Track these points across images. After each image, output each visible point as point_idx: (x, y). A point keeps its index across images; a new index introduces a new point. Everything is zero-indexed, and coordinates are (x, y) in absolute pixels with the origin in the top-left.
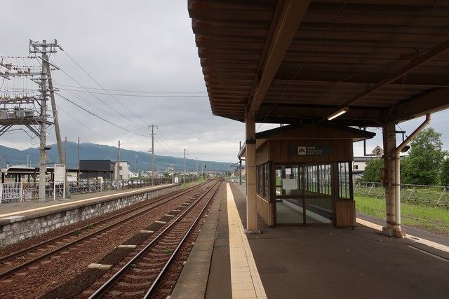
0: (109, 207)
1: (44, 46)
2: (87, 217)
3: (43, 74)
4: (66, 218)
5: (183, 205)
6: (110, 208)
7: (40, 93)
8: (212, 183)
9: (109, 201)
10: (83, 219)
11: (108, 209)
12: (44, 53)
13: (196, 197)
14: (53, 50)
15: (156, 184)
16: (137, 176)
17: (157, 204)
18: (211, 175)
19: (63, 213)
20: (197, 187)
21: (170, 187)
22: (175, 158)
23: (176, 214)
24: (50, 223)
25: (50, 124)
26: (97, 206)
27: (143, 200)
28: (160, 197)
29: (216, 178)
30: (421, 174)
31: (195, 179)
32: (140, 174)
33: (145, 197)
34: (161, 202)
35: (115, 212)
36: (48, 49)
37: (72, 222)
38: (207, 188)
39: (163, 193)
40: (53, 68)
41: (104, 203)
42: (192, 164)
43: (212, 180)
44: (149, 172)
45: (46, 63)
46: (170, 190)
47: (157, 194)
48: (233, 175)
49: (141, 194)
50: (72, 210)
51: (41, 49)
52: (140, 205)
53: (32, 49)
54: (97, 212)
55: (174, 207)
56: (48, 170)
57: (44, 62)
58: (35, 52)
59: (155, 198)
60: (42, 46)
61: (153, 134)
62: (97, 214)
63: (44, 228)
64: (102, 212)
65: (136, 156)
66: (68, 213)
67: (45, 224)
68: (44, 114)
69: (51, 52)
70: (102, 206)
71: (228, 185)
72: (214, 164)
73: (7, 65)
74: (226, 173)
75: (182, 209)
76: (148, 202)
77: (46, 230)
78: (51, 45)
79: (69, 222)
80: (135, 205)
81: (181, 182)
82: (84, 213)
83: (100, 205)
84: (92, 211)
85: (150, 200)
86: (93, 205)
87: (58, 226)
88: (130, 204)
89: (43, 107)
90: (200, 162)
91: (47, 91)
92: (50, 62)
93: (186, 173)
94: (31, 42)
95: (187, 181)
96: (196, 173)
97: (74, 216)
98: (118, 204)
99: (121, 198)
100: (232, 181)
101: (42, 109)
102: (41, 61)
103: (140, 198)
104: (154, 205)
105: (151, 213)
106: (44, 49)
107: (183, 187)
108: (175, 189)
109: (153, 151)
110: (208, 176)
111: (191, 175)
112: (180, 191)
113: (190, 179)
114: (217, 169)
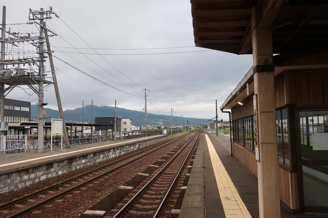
0: (101, 156)
1: (42, 14)
2: (78, 167)
3: (40, 38)
4: (53, 170)
5: (169, 154)
6: (103, 157)
7: (38, 56)
8: (193, 134)
9: (102, 152)
10: (74, 169)
11: (101, 159)
12: (41, 20)
13: (180, 146)
14: (48, 16)
15: (149, 135)
16: (139, 129)
17: (147, 152)
18: (192, 128)
19: (49, 165)
20: (181, 137)
21: (160, 137)
22: (166, 116)
23: (160, 164)
24: (32, 176)
25: (49, 83)
26: (89, 157)
27: (135, 149)
28: (150, 146)
29: (196, 130)
31: (180, 131)
32: (140, 128)
33: (137, 146)
34: (151, 151)
35: (107, 161)
36: (45, 16)
37: (60, 173)
38: (190, 138)
39: (153, 142)
40: (52, 34)
41: (96, 153)
42: (177, 120)
43: (193, 132)
44: (147, 126)
45: (43, 29)
46: (160, 140)
47: (148, 144)
48: (209, 128)
49: (134, 144)
50: (60, 161)
51: (39, 16)
52: (132, 154)
53: (32, 17)
54: (89, 162)
55: (160, 156)
56: (46, 124)
57: (42, 28)
58: (34, 19)
59: (147, 147)
60: (40, 13)
61: (146, 96)
62: (89, 164)
63: (25, 182)
64: (94, 162)
65: (138, 114)
66: (55, 165)
67: (26, 177)
68: (41, 73)
69: (47, 18)
70: (94, 156)
71: (206, 135)
72: (194, 119)
73: (14, 33)
74: (204, 126)
75: (166, 158)
76: (140, 151)
77: (28, 184)
78: (47, 12)
79: (57, 173)
80: (127, 154)
81: (169, 133)
82: (74, 163)
83: (92, 155)
84: (83, 161)
85: (141, 149)
86: (85, 156)
87: (43, 178)
88: (123, 153)
89: (41, 68)
90: (184, 118)
91: (44, 53)
92: (47, 28)
93: (173, 127)
94: (31, 10)
95: (174, 132)
96: (181, 127)
97: (63, 167)
98: (111, 153)
99: (114, 148)
100: (209, 132)
101: (39, 69)
102: (39, 26)
103: (132, 148)
104: (144, 154)
105: (139, 162)
106: (41, 17)
107: (170, 137)
108: (164, 139)
109: (146, 109)
110: (190, 129)
111: (177, 128)
112: (168, 141)
113: (176, 131)
114: (197, 123)
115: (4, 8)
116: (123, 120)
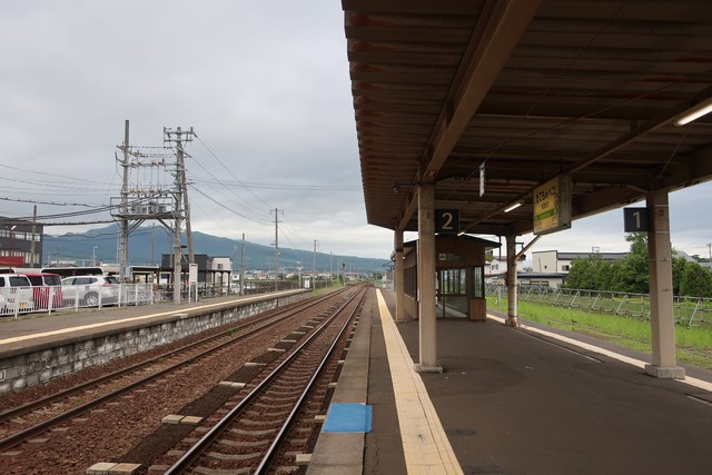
0: (243, 312)
1: (179, 134)
2: (227, 321)
3: (178, 165)
6: (245, 314)
7: (175, 186)
8: (354, 289)
10: (224, 323)
11: (243, 315)
12: (179, 142)
13: (333, 310)
14: (189, 138)
15: (280, 289)
17: (292, 312)
18: (351, 278)
19: (210, 314)
21: (301, 293)
25: (183, 218)
27: (274, 307)
28: (290, 305)
29: (360, 282)
30: (638, 279)
31: (328, 283)
33: (275, 304)
36: (183, 137)
38: (349, 296)
39: (293, 300)
40: (187, 156)
41: (240, 307)
42: (323, 261)
43: (354, 285)
44: (255, 272)
45: (181, 153)
46: (301, 297)
47: (287, 301)
48: (385, 278)
49: (272, 300)
51: (174, 137)
53: (167, 138)
54: (235, 316)
57: (179, 151)
58: (170, 141)
59: (287, 306)
60: (176, 133)
61: (277, 222)
62: (234, 319)
64: (238, 318)
68: (178, 209)
69: (187, 140)
70: (238, 311)
71: (378, 290)
72: (354, 260)
74: (374, 274)
78: (187, 133)
80: (266, 313)
83: (236, 310)
84: (231, 315)
86: (232, 309)
88: (261, 311)
89: (178, 202)
90: (335, 257)
91: (181, 183)
92: (184, 151)
94: (165, 129)
95: (318, 286)
96: (327, 275)
97: (218, 318)
100: (384, 286)
102: (176, 150)
103: (270, 305)
106: (178, 138)
107: (314, 294)
108: (306, 296)
109: (276, 243)
110: (347, 280)
111: (321, 278)
112: (312, 299)
113: (320, 284)
114: (361, 268)
115: (127, 121)
116: (217, 261)
